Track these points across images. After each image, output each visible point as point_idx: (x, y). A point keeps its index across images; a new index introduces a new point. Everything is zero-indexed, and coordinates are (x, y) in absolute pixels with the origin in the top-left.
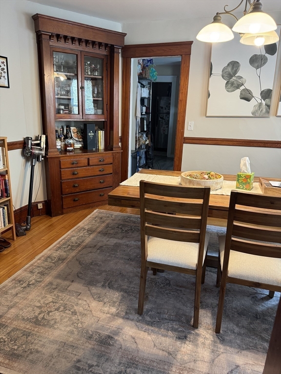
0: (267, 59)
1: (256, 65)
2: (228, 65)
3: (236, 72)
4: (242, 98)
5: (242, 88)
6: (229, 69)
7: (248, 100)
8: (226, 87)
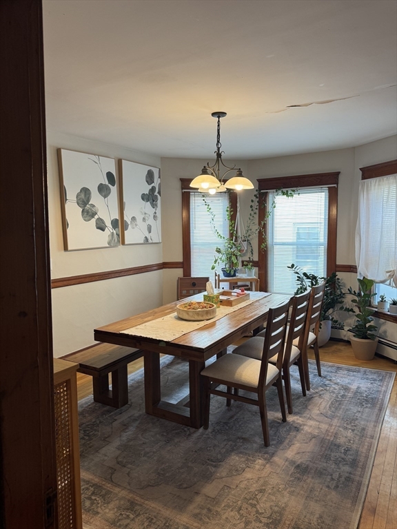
0: (110, 189)
1: (103, 194)
2: (81, 191)
3: (88, 200)
4: (98, 228)
5: (96, 217)
6: (83, 196)
7: (103, 230)
8: (82, 215)
